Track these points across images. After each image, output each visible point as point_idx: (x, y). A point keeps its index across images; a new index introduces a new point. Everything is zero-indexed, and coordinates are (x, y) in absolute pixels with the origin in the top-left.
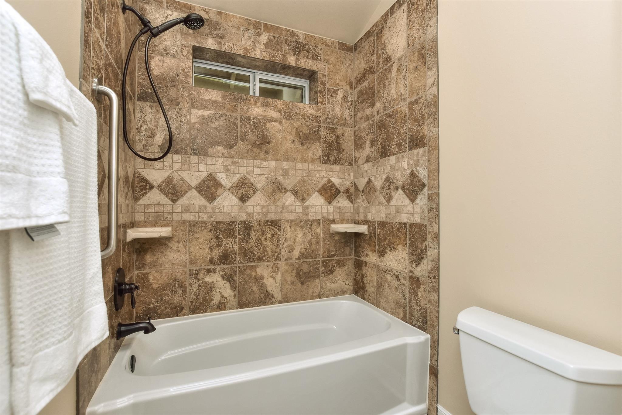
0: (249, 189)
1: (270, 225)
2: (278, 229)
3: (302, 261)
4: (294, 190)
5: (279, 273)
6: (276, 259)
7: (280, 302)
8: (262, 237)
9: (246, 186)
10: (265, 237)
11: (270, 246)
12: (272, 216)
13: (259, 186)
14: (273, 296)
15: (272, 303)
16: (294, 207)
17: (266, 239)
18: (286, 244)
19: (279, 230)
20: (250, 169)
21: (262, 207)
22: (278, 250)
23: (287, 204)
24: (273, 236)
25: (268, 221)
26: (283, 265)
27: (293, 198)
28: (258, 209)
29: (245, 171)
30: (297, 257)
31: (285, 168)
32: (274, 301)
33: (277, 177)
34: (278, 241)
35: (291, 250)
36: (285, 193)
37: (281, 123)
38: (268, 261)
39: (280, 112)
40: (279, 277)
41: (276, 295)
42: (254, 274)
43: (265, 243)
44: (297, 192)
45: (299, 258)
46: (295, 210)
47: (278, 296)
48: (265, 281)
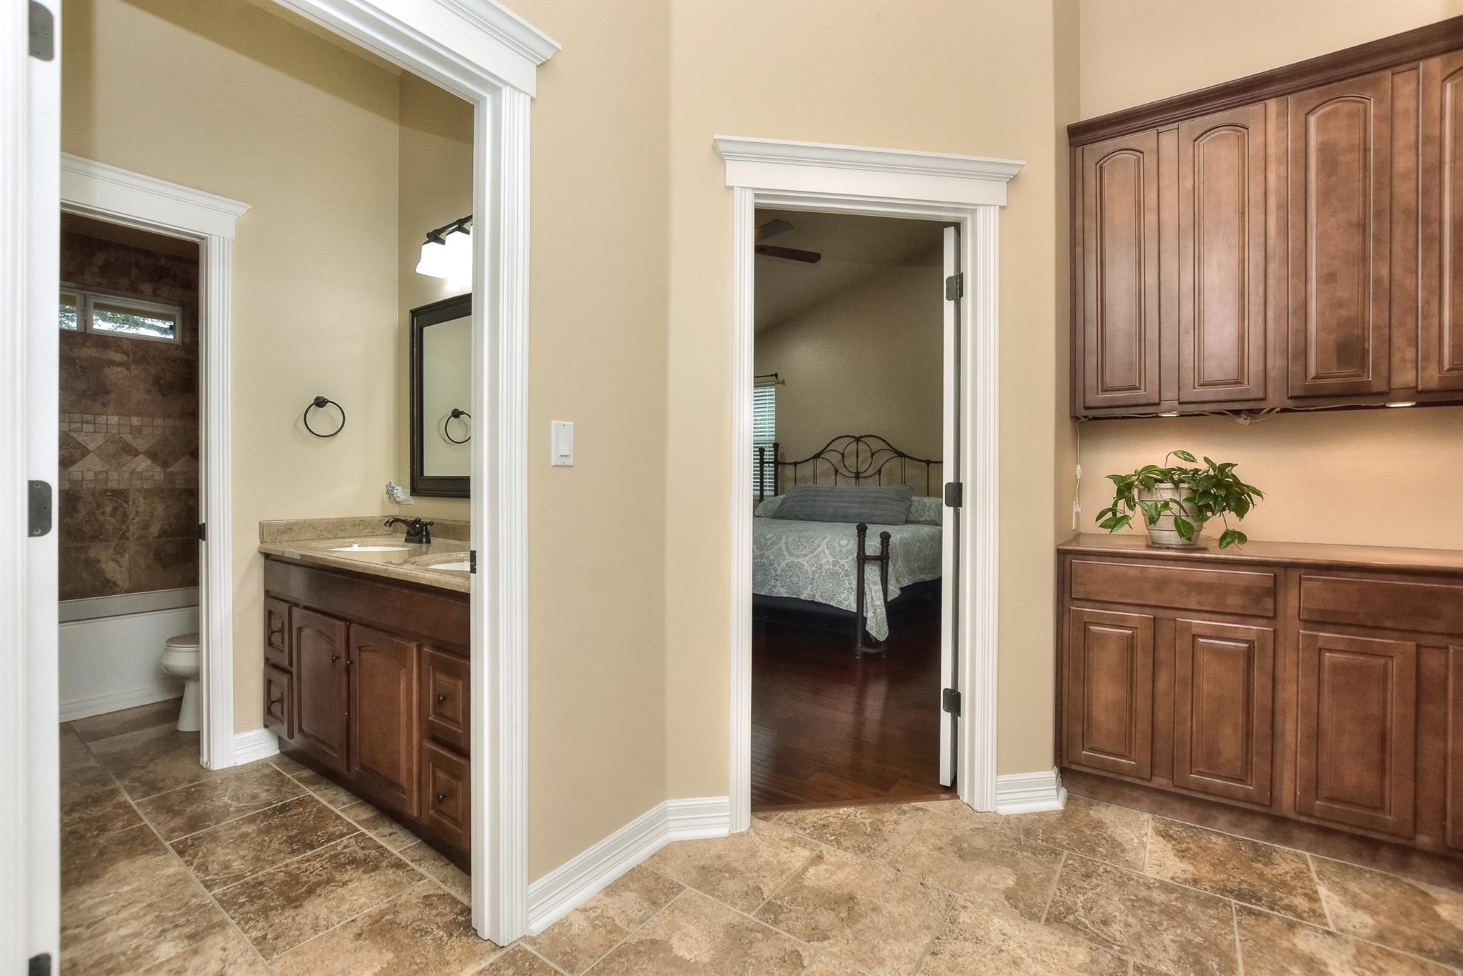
0: (74, 450)
1: (110, 495)
2: (124, 501)
3: (163, 539)
4: (150, 452)
5: (127, 556)
6: (121, 538)
7: (128, 591)
8: (98, 509)
9: (68, 447)
10: (101, 510)
11: (110, 522)
12: (113, 484)
13: (91, 447)
14: (115, 584)
15: (114, 593)
16: (151, 474)
17: (103, 513)
18: (137, 519)
19: (126, 502)
20: (74, 426)
21: (96, 474)
22: (124, 527)
23: (139, 469)
24: (115, 509)
25: (107, 491)
26: (133, 546)
27: (149, 462)
28: (89, 476)
29: (68, 428)
30: (156, 535)
31: (135, 424)
32: (118, 589)
33: (122, 436)
34: (125, 515)
35: (146, 526)
36: (136, 456)
37: (128, 369)
38: (108, 541)
39: (126, 353)
40: (125, 560)
41: (121, 583)
42: (83, 557)
43: (101, 518)
44: (156, 455)
45: (159, 536)
46: (153, 476)
47: (123, 583)
48: (103, 565)
